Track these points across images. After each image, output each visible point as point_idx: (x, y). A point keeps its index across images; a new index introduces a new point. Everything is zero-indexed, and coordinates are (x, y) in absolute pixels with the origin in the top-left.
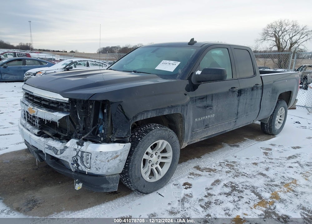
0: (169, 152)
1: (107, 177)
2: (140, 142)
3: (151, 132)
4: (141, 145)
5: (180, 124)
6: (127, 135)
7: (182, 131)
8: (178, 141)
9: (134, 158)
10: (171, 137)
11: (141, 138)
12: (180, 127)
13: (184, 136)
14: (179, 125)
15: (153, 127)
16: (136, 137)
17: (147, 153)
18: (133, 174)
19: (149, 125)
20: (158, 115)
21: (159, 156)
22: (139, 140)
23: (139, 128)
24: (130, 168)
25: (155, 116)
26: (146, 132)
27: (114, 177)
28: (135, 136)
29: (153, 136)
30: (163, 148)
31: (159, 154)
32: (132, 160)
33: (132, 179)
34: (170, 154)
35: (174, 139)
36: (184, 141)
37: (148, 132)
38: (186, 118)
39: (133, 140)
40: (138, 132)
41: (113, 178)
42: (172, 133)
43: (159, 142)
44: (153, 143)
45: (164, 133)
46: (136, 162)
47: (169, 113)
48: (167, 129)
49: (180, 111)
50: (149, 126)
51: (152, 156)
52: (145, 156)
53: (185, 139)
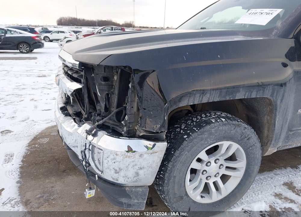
0: (240, 161)
1: (127, 189)
2: (185, 142)
3: (208, 127)
4: (188, 147)
5: (266, 116)
6: (160, 128)
7: (269, 128)
8: (258, 145)
9: (173, 166)
10: (246, 137)
11: (189, 135)
12: (266, 121)
13: (272, 137)
14: (265, 119)
15: (214, 118)
16: (182, 131)
17: (199, 160)
18: (171, 191)
19: (207, 114)
20: (223, 99)
21: (221, 165)
22: (185, 139)
23: (190, 116)
24: (166, 181)
25: (217, 99)
26: (200, 126)
27: (139, 191)
28: (180, 131)
29: (211, 134)
30: (230, 154)
31: (221, 161)
32: (169, 168)
33: (168, 196)
34: (241, 164)
35: (251, 141)
36: (272, 145)
37: (203, 127)
38: (280, 107)
39: (176, 136)
40: (186, 123)
41: (137, 193)
42: (250, 131)
43: (223, 144)
44: (210, 145)
45: (234, 131)
46: (175, 173)
47: (246, 96)
48: (240, 123)
49: (270, 94)
50: (206, 116)
51: (209, 164)
52: (195, 165)
53: (273, 142)
